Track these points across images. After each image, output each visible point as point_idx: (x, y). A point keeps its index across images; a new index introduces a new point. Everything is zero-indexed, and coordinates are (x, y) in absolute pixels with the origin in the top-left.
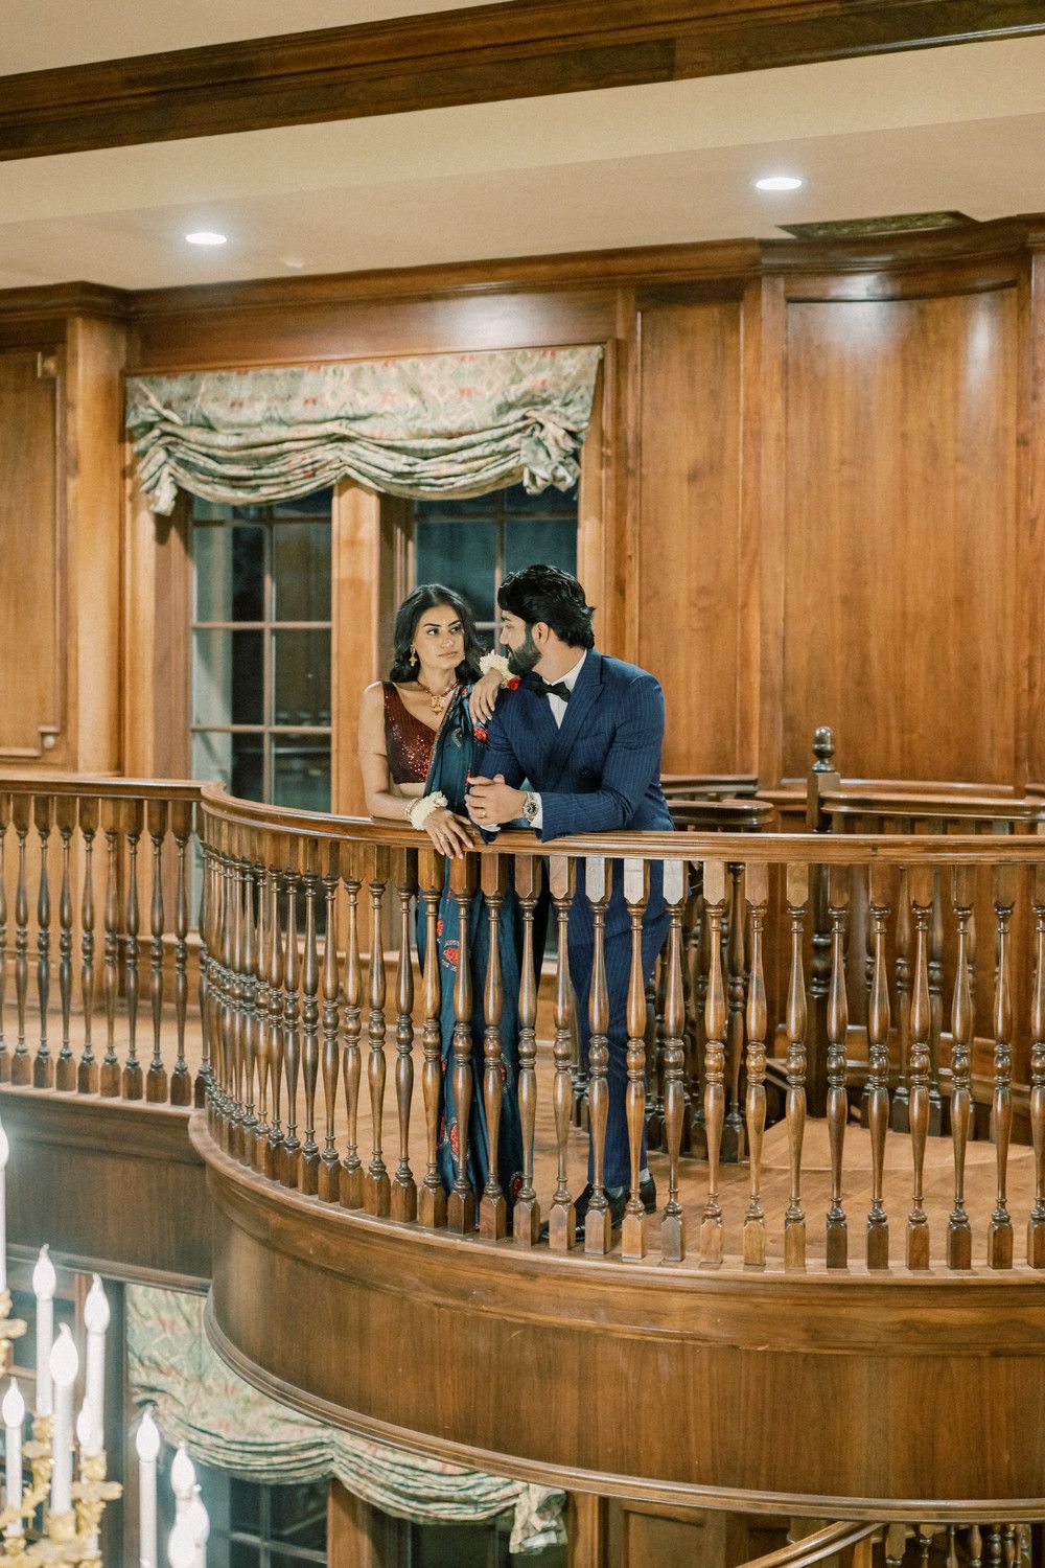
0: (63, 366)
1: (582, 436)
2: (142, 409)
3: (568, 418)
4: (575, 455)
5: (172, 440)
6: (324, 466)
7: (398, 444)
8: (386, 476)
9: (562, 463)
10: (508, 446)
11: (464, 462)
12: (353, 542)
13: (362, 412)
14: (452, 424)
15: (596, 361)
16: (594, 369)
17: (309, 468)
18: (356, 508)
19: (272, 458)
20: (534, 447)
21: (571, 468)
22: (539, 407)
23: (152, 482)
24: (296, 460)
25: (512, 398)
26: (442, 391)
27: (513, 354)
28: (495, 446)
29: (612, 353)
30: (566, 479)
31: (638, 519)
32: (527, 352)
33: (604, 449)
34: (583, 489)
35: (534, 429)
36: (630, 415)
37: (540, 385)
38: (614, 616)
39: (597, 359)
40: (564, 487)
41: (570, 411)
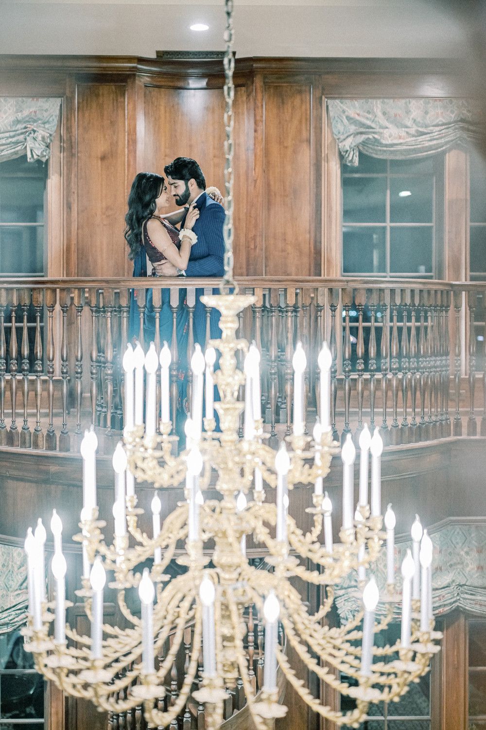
1: (52, 138)
9: (44, 149)
10: (18, 140)
16: (58, 108)
22: (33, 123)
25: (20, 118)
27: (17, 99)
28: (10, 140)
29: (65, 101)
30: (45, 156)
31: (77, 176)
32: (24, 99)
33: (62, 144)
34: (51, 162)
35: (31, 133)
36: (73, 130)
37: (33, 113)
38: (67, 218)
39: (59, 105)
40: (44, 160)
41: (47, 126)
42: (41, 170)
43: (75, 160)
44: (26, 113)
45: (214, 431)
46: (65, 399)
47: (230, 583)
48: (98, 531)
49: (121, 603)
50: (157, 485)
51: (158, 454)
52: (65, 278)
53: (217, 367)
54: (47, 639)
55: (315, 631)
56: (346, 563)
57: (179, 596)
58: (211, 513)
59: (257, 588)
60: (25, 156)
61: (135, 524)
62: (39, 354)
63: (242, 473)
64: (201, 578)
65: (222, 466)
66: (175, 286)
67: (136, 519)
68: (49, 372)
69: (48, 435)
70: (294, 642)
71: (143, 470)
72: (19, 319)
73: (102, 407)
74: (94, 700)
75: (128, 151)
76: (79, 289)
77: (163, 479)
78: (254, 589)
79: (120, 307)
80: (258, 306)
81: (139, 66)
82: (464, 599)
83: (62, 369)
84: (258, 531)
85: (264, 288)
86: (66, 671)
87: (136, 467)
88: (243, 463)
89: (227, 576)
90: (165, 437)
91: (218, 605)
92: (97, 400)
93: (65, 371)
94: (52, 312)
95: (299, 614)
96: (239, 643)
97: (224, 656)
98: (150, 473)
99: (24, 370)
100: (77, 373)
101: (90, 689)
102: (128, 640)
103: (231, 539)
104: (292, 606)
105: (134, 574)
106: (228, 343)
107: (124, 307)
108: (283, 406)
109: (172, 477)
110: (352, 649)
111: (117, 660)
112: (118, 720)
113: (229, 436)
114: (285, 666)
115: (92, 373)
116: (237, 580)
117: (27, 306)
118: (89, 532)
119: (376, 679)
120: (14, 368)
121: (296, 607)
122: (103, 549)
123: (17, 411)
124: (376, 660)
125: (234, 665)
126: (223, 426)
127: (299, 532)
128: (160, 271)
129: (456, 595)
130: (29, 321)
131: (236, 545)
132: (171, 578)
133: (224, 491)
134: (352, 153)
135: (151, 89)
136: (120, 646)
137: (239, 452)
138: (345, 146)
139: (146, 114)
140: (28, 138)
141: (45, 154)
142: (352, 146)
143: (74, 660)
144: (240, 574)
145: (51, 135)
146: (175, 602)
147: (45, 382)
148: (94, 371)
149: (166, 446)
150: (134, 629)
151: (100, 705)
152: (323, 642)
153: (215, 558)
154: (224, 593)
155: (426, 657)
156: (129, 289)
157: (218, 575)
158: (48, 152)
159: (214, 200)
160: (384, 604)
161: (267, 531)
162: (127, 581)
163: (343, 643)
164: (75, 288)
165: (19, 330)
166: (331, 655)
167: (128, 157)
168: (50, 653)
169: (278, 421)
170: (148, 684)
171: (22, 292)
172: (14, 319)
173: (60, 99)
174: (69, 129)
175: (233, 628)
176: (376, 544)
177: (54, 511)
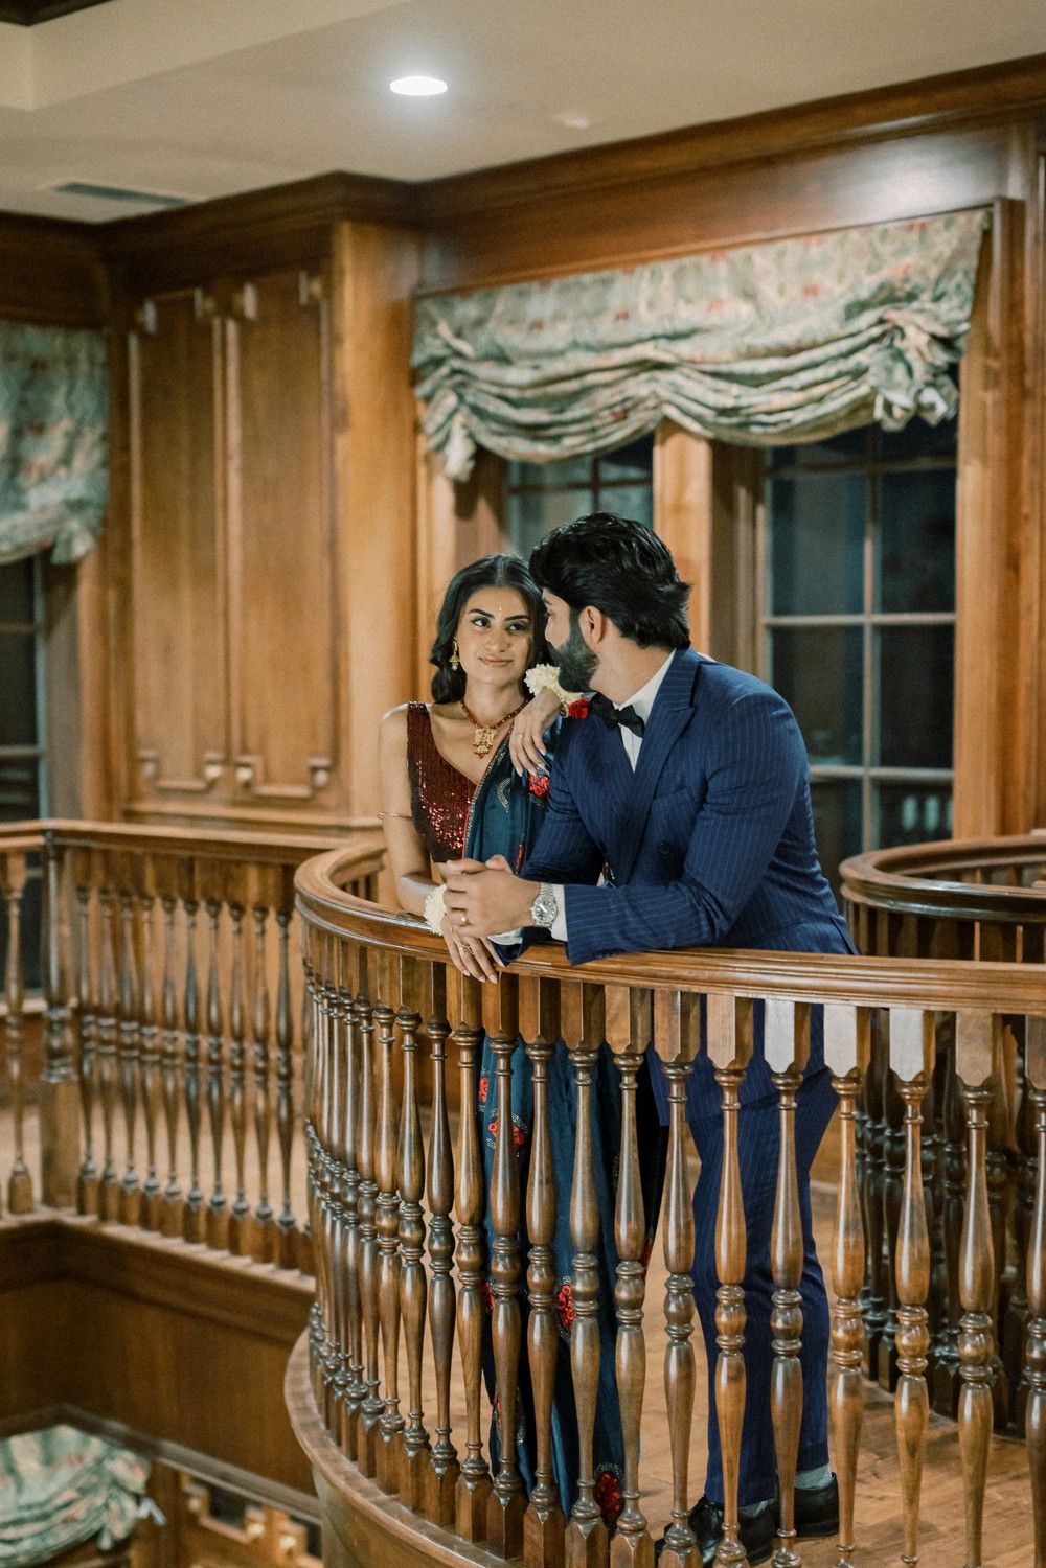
0: (330, 290)
1: (961, 343)
2: (428, 339)
3: (937, 318)
4: (952, 371)
5: (462, 381)
6: (635, 406)
7: (724, 368)
8: (709, 415)
9: (928, 384)
10: (858, 363)
11: (803, 388)
12: (679, 509)
13: (681, 327)
14: (787, 335)
15: (979, 234)
16: (974, 246)
17: (618, 409)
18: (681, 461)
19: (575, 396)
20: (890, 363)
21: (945, 390)
22: (903, 304)
23: (439, 438)
24: (604, 397)
25: (865, 294)
26: (781, 291)
33: (989, 360)
34: (962, 426)
35: (896, 337)
36: (1028, 310)
37: (901, 274)
39: (980, 231)
43: (1032, 410)
44: (887, 273)
173: (981, 214)
174: (1016, 309)
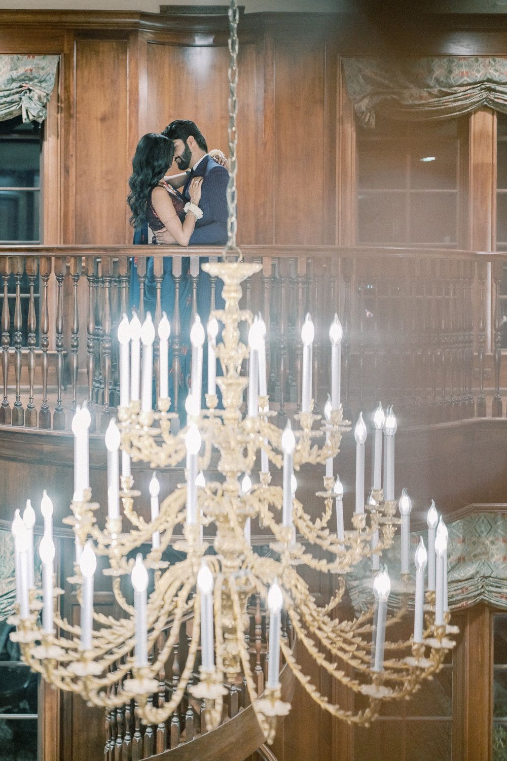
1: (49, 97)
10: (13, 99)
16: (56, 67)
22: (28, 82)
25: (14, 76)
27: (11, 56)
28: (5, 99)
29: (63, 60)
30: (41, 117)
31: (75, 138)
32: (19, 56)
33: (59, 104)
34: (48, 123)
35: (26, 92)
36: (71, 89)
37: (29, 72)
38: (64, 183)
39: (57, 62)
40: (40, 121)
41: (43, 85)
42: (36, 132)
43: (73, 121)
44: (21, 71)
45: (215, 408)
46: (60, 374)
47: (232, 570)
48: (91, 514)
49: (117, 592)
50: (153, 465)
51: (155, 431)
52: (62, 245)
53: (220, 340)
54: (35, 628)
55: (324, 623)
56: (358, 550)
57: (177, 584)
58: (213, 496)
59: (261, 576)
60: (20, 117)
61: (131, 507)
62: (32, 326)
63: (245, 453)
64: (200, 565)
65: (224, 445)
66: (178, 255)
67: (132, 501)
68: (43, 345)
69: (42, 412)
70: (301, 635)
71: (139, 449)
72: (12, 290)
73: (101, 383)
74: (83, 694)
75: (130, 111)
76: (75, 257)
77: (160, 458)
78: (257, 577)
79: (119, 276)
80: (266, 276)
81: (142, 22)
82: (488, 591)
83: (57, 342)
84: (262, 515)
85: (273, 258)
86: (54, 663)
87: (132, 445)
88: (248, 442)
89: (229, 563)
90: (163, 414)
91: (218, 594)
92: (94, 376)
93: (60, 344)
94: (47, 281)
95: (306, 605)
96: (240, 635)
97: (225, 649)
98: (145, 452)
99: (16, 343)
100: (73, 346)
101: (80, 683)
102: (122, 631)
103: (233, 523)
104: (299, 597)
105: (128, 560)
106: (231, 314)
107: (123, 277)
108: (294, 384)
109: (170, 456)
110: (364, 644)
111: (110, 652)
112: (115, 716)
113: (231, 414)
114: (291, 660)
115: (89, 347)
116: (240, 568)
117: (20, 275)
118: (80, 514)
119: (387, 675)
120: (6, 341)
121: (303, 597)
122: (96, 533)
123: (9, 387)
124: (388, 655)
125: (236, 659)
126: (225, 403)
127: (307, 517)
128: (161, 238)
129: (480, 587)
130: (22, 292)
131: (238, 530)
132: (169, 565)
133: (227, 472)
134: (369, 115)
135: (154, 46)
136: (115, 636)
137: (243, 430)
138: (361, 107)
139: (150, 73)
140: (23, 98)
141: (41, 114)
142: (369, 107)
143: (63, 651)
144: (243, 562)
145: (47, 95)
146: (173, 591)
147: (38, 356)
148: (91, 345)
149: (165, 424)
150: (129, 619)
151: (90, 700)
152: (332, 635)
153: (216, 544)
154: (226, 582)
155: (441, 653)
156: (129, 258)
157: (219, 562)
158: (44, 112)
159: (217, 162)
160: (397, 595)
161: (272, 515)
162: (120, 567)
163: (354, 637)
164: (72, 256)
165: (12, 301)
166: (341, 649)
167: (129, 118)
168: (38, 643)
169: (287, 400)
170: (141, 677)
171: (15, 261)
172: (6, 288)
173: (58, 56)
174: (67, 88)
175: (235, 619)
176: (389, 531)
177: (45, 492)
